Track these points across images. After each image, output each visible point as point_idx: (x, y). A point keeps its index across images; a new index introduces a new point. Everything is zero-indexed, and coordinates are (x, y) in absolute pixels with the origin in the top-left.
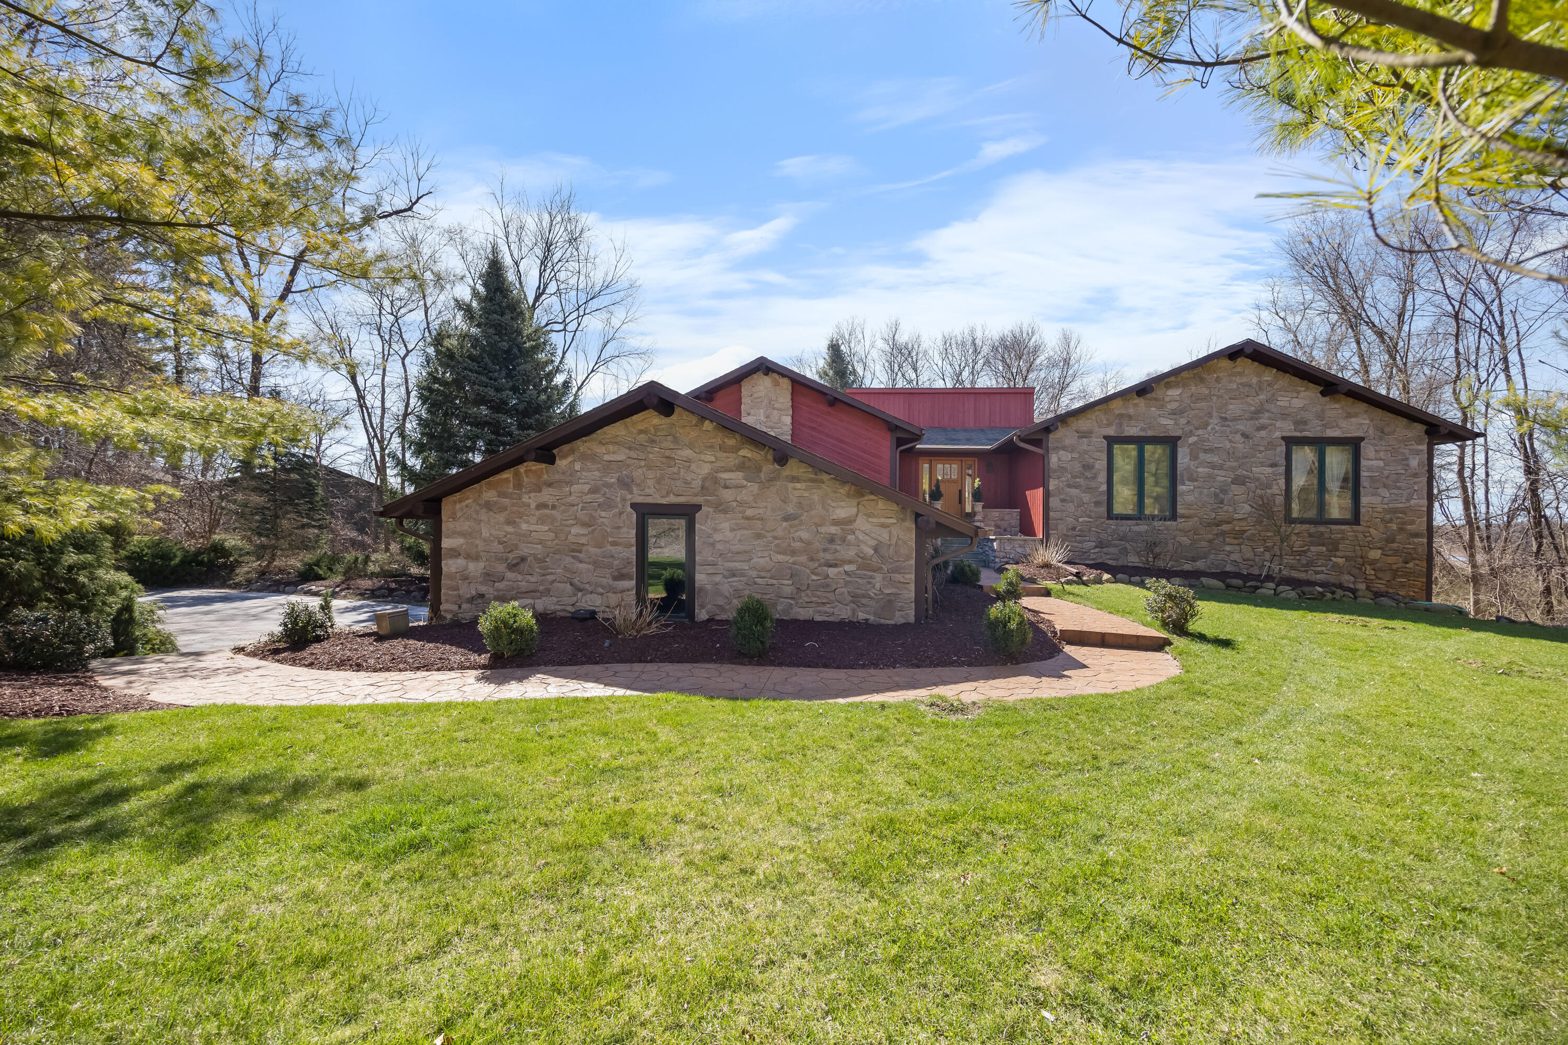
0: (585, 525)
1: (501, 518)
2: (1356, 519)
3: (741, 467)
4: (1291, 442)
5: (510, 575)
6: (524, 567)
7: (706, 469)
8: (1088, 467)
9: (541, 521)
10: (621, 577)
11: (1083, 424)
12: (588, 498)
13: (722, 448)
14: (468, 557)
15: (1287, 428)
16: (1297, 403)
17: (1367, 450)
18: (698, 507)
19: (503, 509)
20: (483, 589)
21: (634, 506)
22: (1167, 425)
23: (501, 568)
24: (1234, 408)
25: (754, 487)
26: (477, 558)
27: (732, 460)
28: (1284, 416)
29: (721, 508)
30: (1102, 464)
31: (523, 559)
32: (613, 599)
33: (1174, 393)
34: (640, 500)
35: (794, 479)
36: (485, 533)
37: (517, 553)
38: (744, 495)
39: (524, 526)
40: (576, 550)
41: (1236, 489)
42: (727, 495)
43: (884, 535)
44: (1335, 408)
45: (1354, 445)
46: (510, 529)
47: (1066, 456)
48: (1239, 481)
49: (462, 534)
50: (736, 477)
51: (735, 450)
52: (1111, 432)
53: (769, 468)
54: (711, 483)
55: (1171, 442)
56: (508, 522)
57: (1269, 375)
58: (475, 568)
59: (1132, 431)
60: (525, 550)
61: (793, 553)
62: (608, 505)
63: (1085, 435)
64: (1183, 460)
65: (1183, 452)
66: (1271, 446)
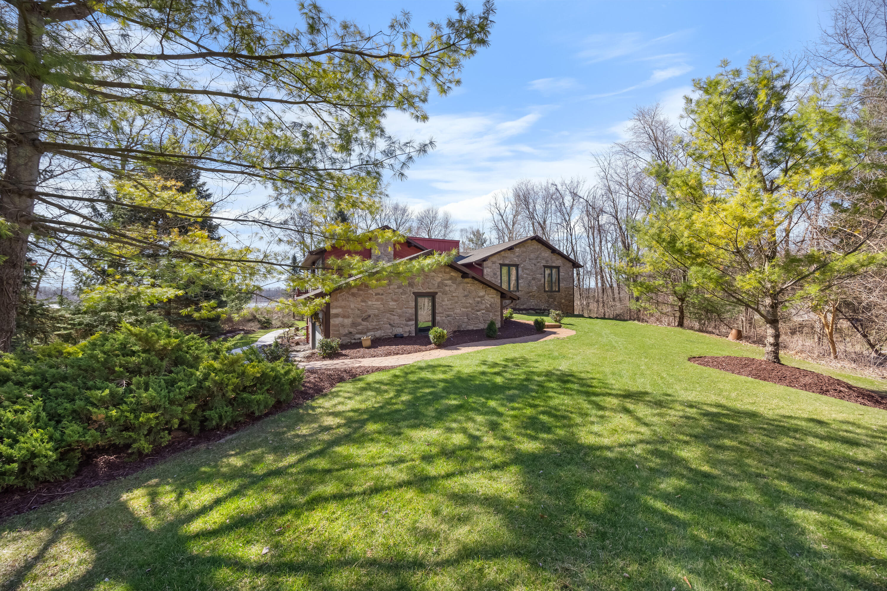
0: (396, 301)
1: (359, 299)
2: (559, 291)
3: (450, 279)
4: (545, 267)
5: (365, 323)
6: (370, 319)
7: (439, 280)
8: (495, 274)
9: (377, 300)
10: (410, 320)
11: (494, 259)
12: (397, 290)
13: (445, 272)
14: (344, 317)
15: (544, 263)
16: (546, 255)
17: (561, 270)
18: (436, 293)
19: (360, 295)
20: (351, 330)
21: (414, 293)
22: (516, 260)
23: (360, 320)
24: (532, 256)
25: (455, 286)
26: (348, 317)
27: (448, 276)
28: (543, 259)
29: (445, 293)
30: (499, 273)
31: (369, 316)
32: (407, 329)
33: (517, 250)
34: (416, 291)
35: (468, 283)
36: (352, 306)
37: (366, 314)
38: (452, 289)
39: (370, 303)
40: (391, 311)
41: (533, 282)
42: (447, 288)
43: (492, 300)
44: (555, 257)
45: (558, 268)
46: (363, 304)
47: (489, 270)
48: (534, 279)
49: (341, 307)
50: (449, 282)
51: (449, 273)
52: (501, 262)
53: (460, 279)
54: (441, 285)
55: (517, 266)
56: (362, 301)
57: (540, 246)
58: (348, 321)
59: (507, 262)
60: (370, 312)
61: (467, 308)
62: (404, 293)
63: (494, 263)
64: (520, 272)
65: (520, 270)
66: (541, 268)
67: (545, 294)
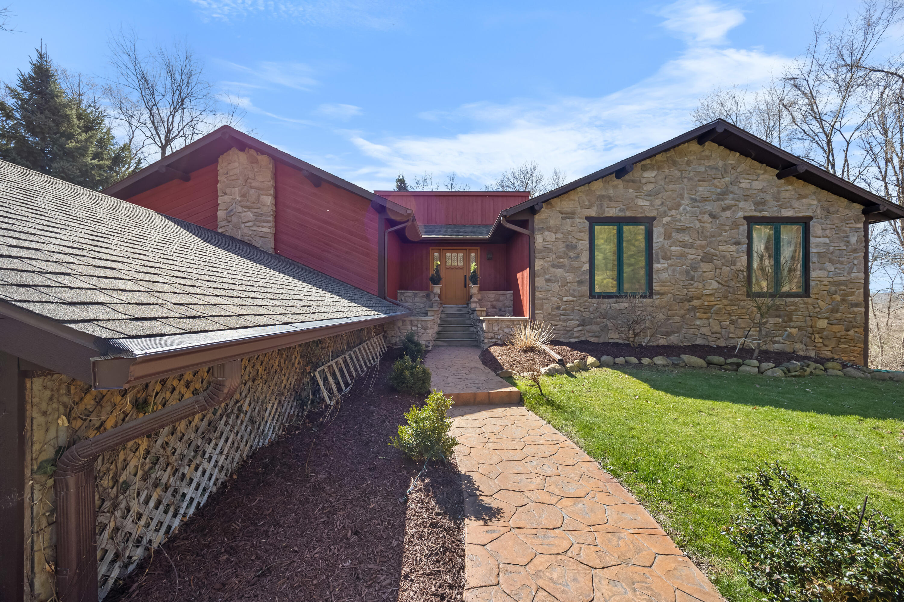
2: (806, 291)
4: (752, 221)
8: (571, 247)
11: (566, 205)
15: (749, 209)
16: (757, 185)
17: (815, 228)
22: (643, 206)
24: (703, 190)
28: (746, 198)
30: (584, 245)
33: (650, 175)
41: (706, 267)
44: (789, 190)
45: (804, 224)
47: (550, 236)
48: (708, 258)
52: (593, 212)
55: (647, 222)
57: (733, 158)
59: (612, 212)
63: (568, 215)
64: (658, 239)
65: (658, 232)
66: (735, 225)
67: (750, 304)
